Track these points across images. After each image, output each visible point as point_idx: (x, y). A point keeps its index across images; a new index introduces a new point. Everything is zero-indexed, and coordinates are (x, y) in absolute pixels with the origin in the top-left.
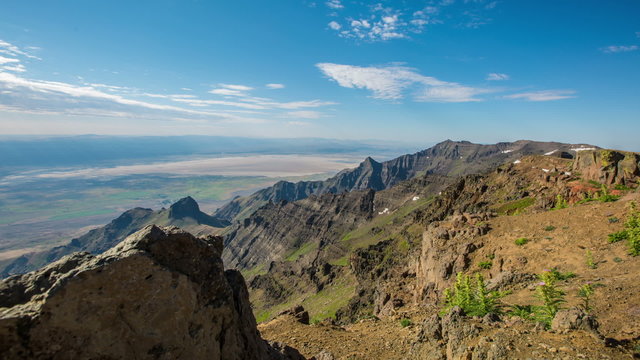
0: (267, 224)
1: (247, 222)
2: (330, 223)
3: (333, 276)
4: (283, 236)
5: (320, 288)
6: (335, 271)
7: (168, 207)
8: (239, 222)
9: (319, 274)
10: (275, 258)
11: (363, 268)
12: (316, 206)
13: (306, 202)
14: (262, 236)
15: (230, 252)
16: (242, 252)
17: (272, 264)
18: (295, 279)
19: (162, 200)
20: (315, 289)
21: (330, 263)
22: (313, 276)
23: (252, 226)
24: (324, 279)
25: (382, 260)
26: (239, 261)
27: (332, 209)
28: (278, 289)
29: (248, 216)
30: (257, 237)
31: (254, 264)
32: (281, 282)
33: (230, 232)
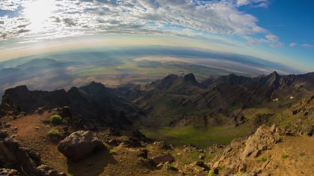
0: (222, 92)
1: (214, 89)
2: (250, 99)
3: (244, 122)
4: (228, 99)
5: (237, 125)
6: (246, 120)
7: (183, 76)
8: (210, 88)
9: (238, 120)
10: (222, 107)
11: (258, 122)
12: (246, 89)
13: (241, 86)
14: (219, 96)
15: (204, 100)
16: (209, 101)
17: (221, 110)
18: (228, 118)
19: (182, 73)
20: (235, 125)
21: (245, 117)
22: (236, 119)
23: (216, 91)
24: (240, 122)
25: (267, 122)
26: (208, 104)
27: (253, 92)
28: (220, 120)
29: (215, 86)
30: (217, 96)
31: (213, 107)
32: (222, 118)
33: (206, 92)
